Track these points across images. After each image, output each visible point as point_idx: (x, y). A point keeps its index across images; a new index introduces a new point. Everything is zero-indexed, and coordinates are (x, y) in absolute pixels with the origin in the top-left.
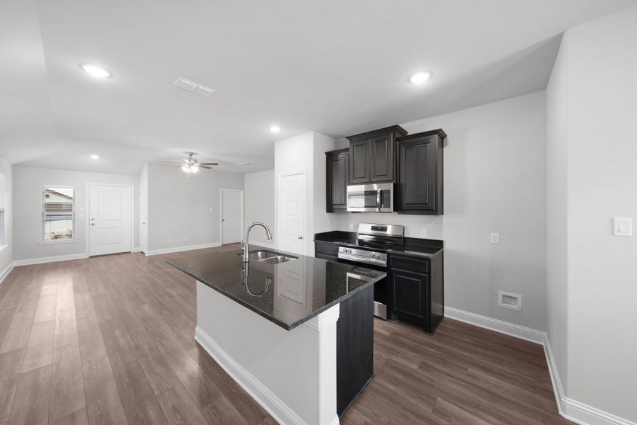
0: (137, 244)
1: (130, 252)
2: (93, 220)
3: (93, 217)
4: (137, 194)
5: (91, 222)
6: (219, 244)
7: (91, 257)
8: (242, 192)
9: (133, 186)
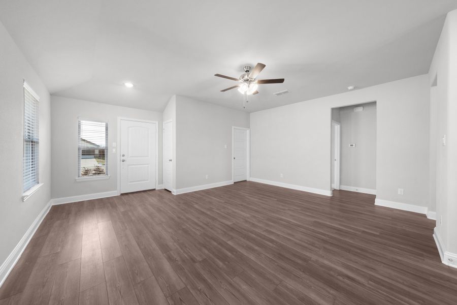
0: (161, 181)
1: (155, 189)
2: (123, 156)
3: (123, 153)
4: (161, 130)
5: (123, 158)
6: (231, 182)
7: (122, 194)
8: (248, 131)
9: (157, 123)
